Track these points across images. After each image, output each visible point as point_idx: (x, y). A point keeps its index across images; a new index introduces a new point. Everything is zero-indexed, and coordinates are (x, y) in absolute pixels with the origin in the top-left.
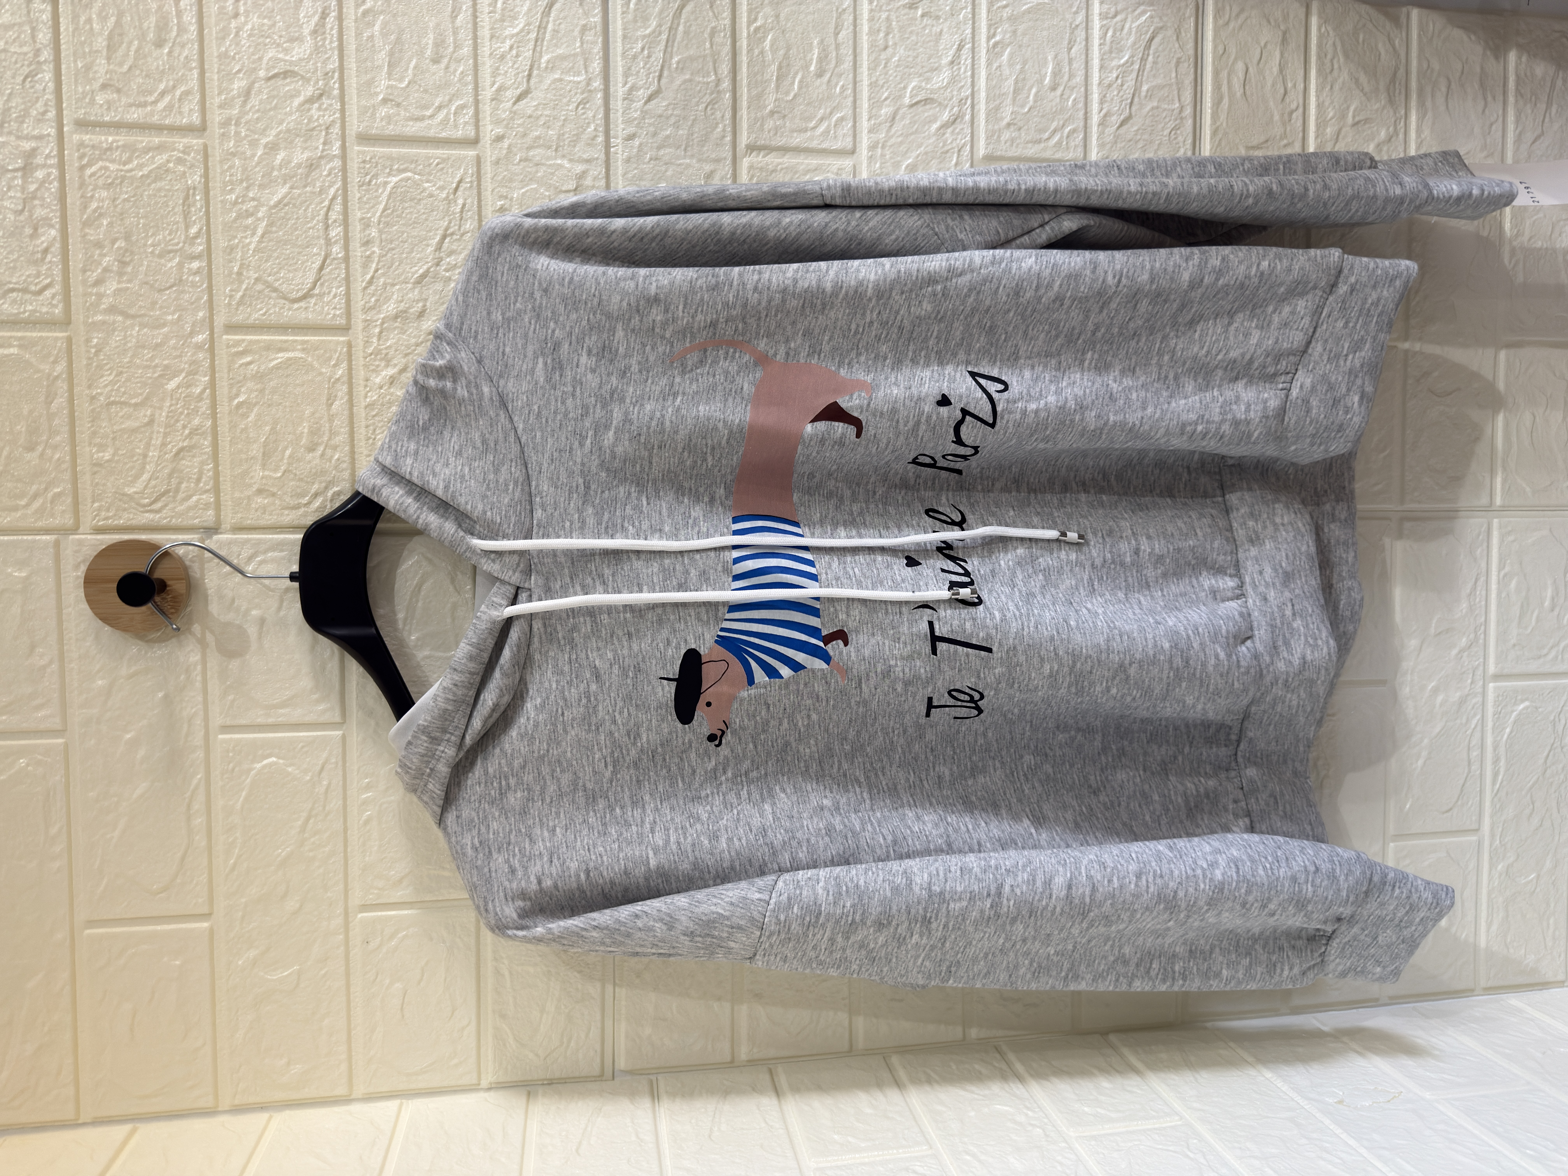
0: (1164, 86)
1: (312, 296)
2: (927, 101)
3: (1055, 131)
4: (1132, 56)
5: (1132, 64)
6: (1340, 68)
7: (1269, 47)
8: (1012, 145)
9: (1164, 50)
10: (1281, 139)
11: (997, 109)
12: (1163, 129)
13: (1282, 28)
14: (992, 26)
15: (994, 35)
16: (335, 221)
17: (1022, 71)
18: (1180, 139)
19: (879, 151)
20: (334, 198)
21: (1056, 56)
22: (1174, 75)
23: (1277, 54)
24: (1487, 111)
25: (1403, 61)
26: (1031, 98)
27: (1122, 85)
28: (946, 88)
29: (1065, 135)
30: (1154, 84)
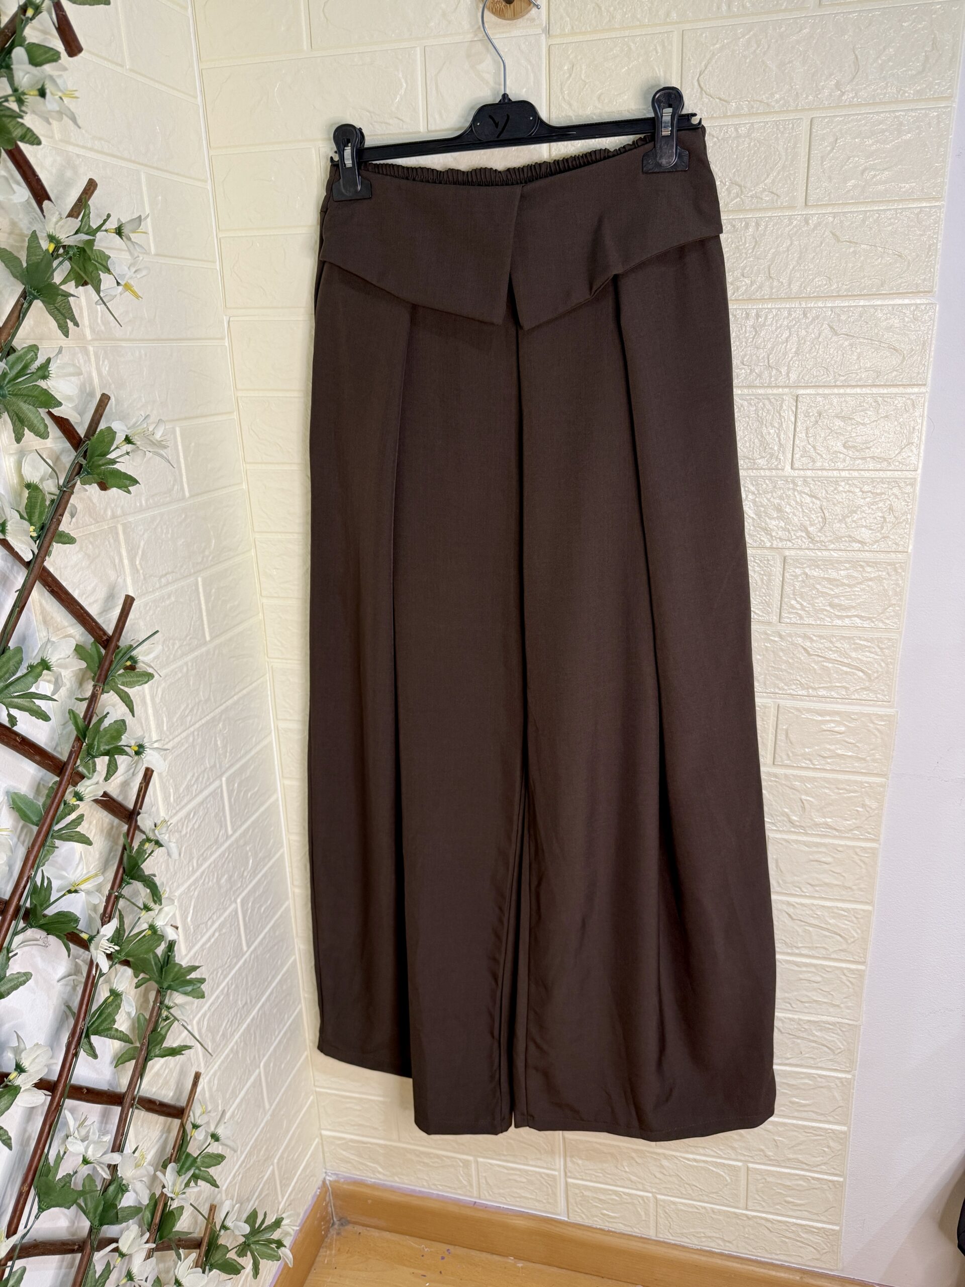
0: (830, 678)
1: (701, 93)
2: (824, 518)
3: (801, 605)
4: (851, 658)
5: (846, 658)
6: (840, 794)
7: (856, 748)
8: (792, 576)
9: (855, 679)
10: (793, 752)
11: (818, 567)
12: (800, 676)
13: (868, 758)
14: (874, 564)
15: (870, 566)
16: (752, 107)
17: (843, 584)
18: (794, 687)
19: (791, 486)
20: (768, 104)
21: (853, 607)
22: (838, 684)
23: (850, 754)
24: (809, 886)
25: (843, 835)
26: (825, 590)
27: (831, 650)
28: (834, 533)
29: (800, 612)
30: (832, 672)
